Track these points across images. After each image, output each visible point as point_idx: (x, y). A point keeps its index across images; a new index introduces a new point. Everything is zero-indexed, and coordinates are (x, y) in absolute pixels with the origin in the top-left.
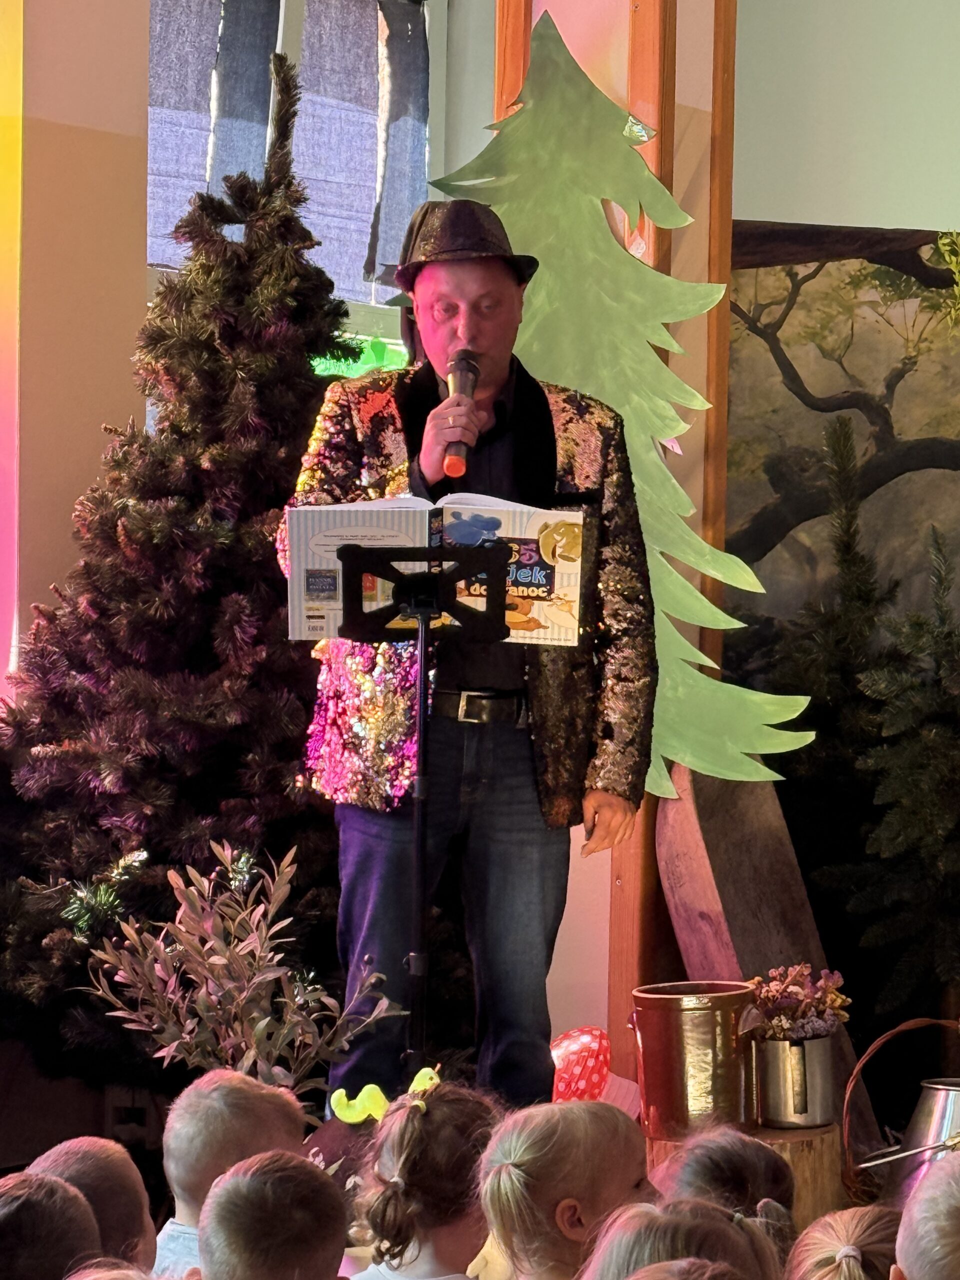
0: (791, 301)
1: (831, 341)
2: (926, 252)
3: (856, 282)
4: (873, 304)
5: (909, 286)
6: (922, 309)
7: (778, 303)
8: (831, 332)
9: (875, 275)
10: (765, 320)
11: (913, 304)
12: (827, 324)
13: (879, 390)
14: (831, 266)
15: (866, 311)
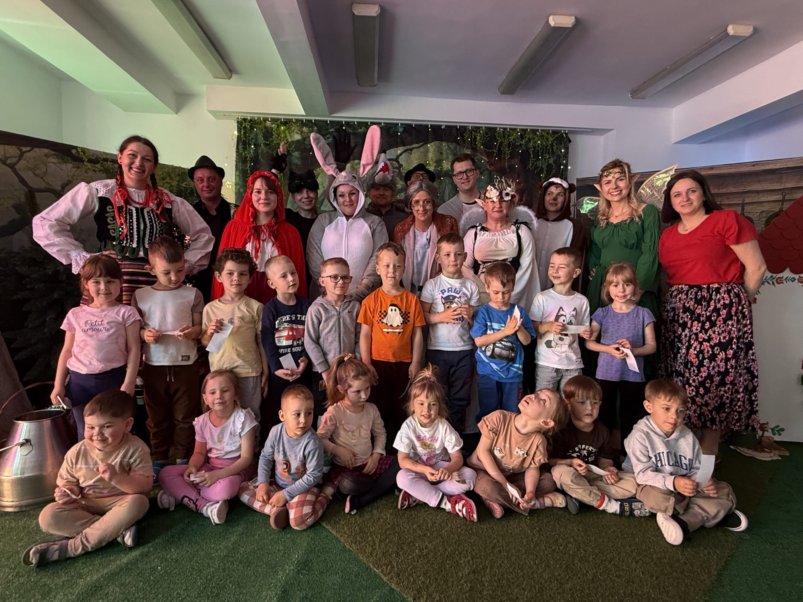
0: (20, 157)
1: (38, 172)
2: (74, 151)
3: (47, 156)
4: (54, 163)
5: (68, 160)
6: (74, 167)
7: (15, 157)
8: (38, 169)
9: (55, 155)
10: (9, 161)
11: (70, 165)
12: (36, 166)
13: (59, 188)
14: (36, 149)
15: (52, 165)
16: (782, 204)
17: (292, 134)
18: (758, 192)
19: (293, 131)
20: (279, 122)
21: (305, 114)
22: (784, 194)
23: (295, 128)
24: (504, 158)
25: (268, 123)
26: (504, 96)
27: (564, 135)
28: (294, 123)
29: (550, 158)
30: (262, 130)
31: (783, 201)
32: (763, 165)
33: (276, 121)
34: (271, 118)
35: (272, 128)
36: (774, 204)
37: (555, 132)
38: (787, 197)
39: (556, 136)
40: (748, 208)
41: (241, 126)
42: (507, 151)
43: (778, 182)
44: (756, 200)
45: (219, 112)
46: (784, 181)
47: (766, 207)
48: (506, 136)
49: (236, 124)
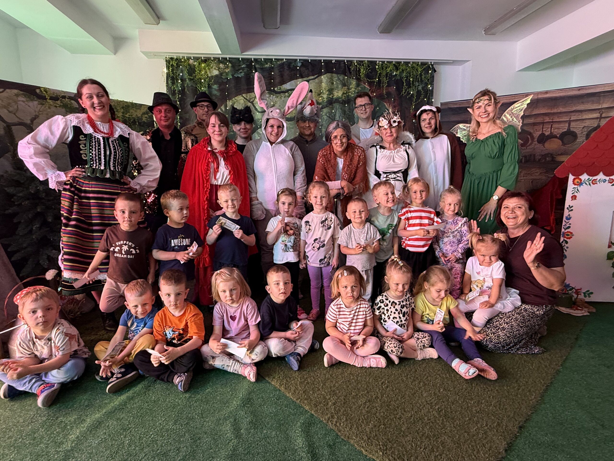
1: (11, 109)
2: (38, 91)
3: (17, 95)
4: (23, 101)
5: (34, 98)
6: (39, 104)
8: (11, 106)
9: (22, 94)
11: (36, 103)
12: (9, 104)
13: (29, 122)
14: (8, 90)
15: (21, 103)
16: (600, 121)
17: (211, 70)
18: (581, 111)
19: (212, 68)
20: (200, 60)
21: (221, 53)
22: (601, 112)
23: (213, 65)
24: (383, 86)
25: (191, 61)
26: (382, 34)
27: (431, 66)
28: (212, 61)
29: (419, 85)
30: (186, 67)
31: (601, 118)
32: (586, 89)
33: (198, 60)
34: (193, 57)
35: (194, 65)
36: (594, 120)
37: (423, 64)
38: (603, 115)
39: (424, 67)
40: (573, 124)
41: (169, 64)
42: (385, 80)
43: (597, 103)
44: (580, 117)
45: (150, 53)
46: (601, 102)
47: (587, 123)
48: (384, 68)
49: (165, 63)
